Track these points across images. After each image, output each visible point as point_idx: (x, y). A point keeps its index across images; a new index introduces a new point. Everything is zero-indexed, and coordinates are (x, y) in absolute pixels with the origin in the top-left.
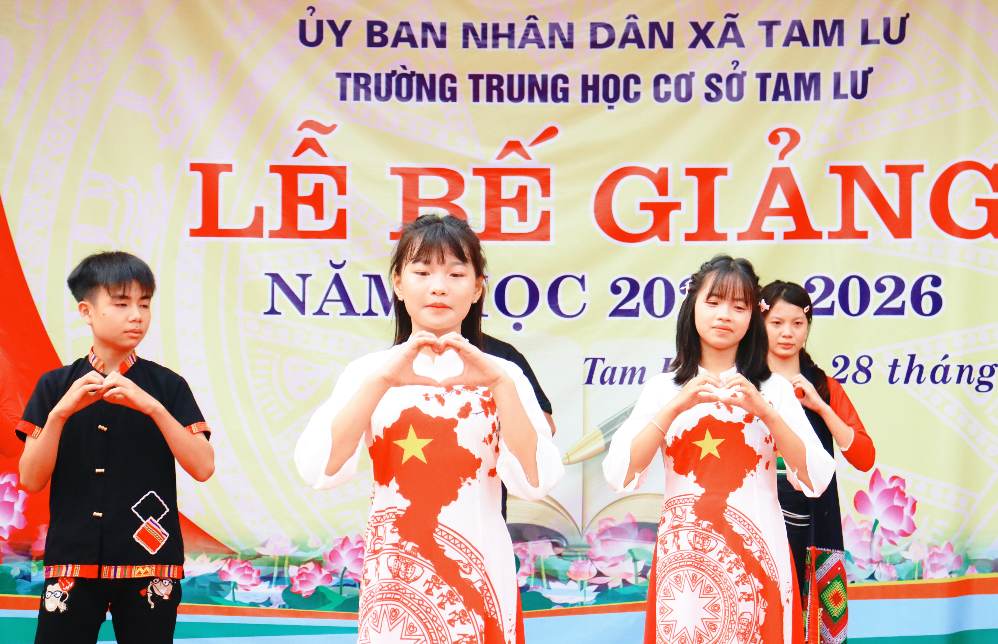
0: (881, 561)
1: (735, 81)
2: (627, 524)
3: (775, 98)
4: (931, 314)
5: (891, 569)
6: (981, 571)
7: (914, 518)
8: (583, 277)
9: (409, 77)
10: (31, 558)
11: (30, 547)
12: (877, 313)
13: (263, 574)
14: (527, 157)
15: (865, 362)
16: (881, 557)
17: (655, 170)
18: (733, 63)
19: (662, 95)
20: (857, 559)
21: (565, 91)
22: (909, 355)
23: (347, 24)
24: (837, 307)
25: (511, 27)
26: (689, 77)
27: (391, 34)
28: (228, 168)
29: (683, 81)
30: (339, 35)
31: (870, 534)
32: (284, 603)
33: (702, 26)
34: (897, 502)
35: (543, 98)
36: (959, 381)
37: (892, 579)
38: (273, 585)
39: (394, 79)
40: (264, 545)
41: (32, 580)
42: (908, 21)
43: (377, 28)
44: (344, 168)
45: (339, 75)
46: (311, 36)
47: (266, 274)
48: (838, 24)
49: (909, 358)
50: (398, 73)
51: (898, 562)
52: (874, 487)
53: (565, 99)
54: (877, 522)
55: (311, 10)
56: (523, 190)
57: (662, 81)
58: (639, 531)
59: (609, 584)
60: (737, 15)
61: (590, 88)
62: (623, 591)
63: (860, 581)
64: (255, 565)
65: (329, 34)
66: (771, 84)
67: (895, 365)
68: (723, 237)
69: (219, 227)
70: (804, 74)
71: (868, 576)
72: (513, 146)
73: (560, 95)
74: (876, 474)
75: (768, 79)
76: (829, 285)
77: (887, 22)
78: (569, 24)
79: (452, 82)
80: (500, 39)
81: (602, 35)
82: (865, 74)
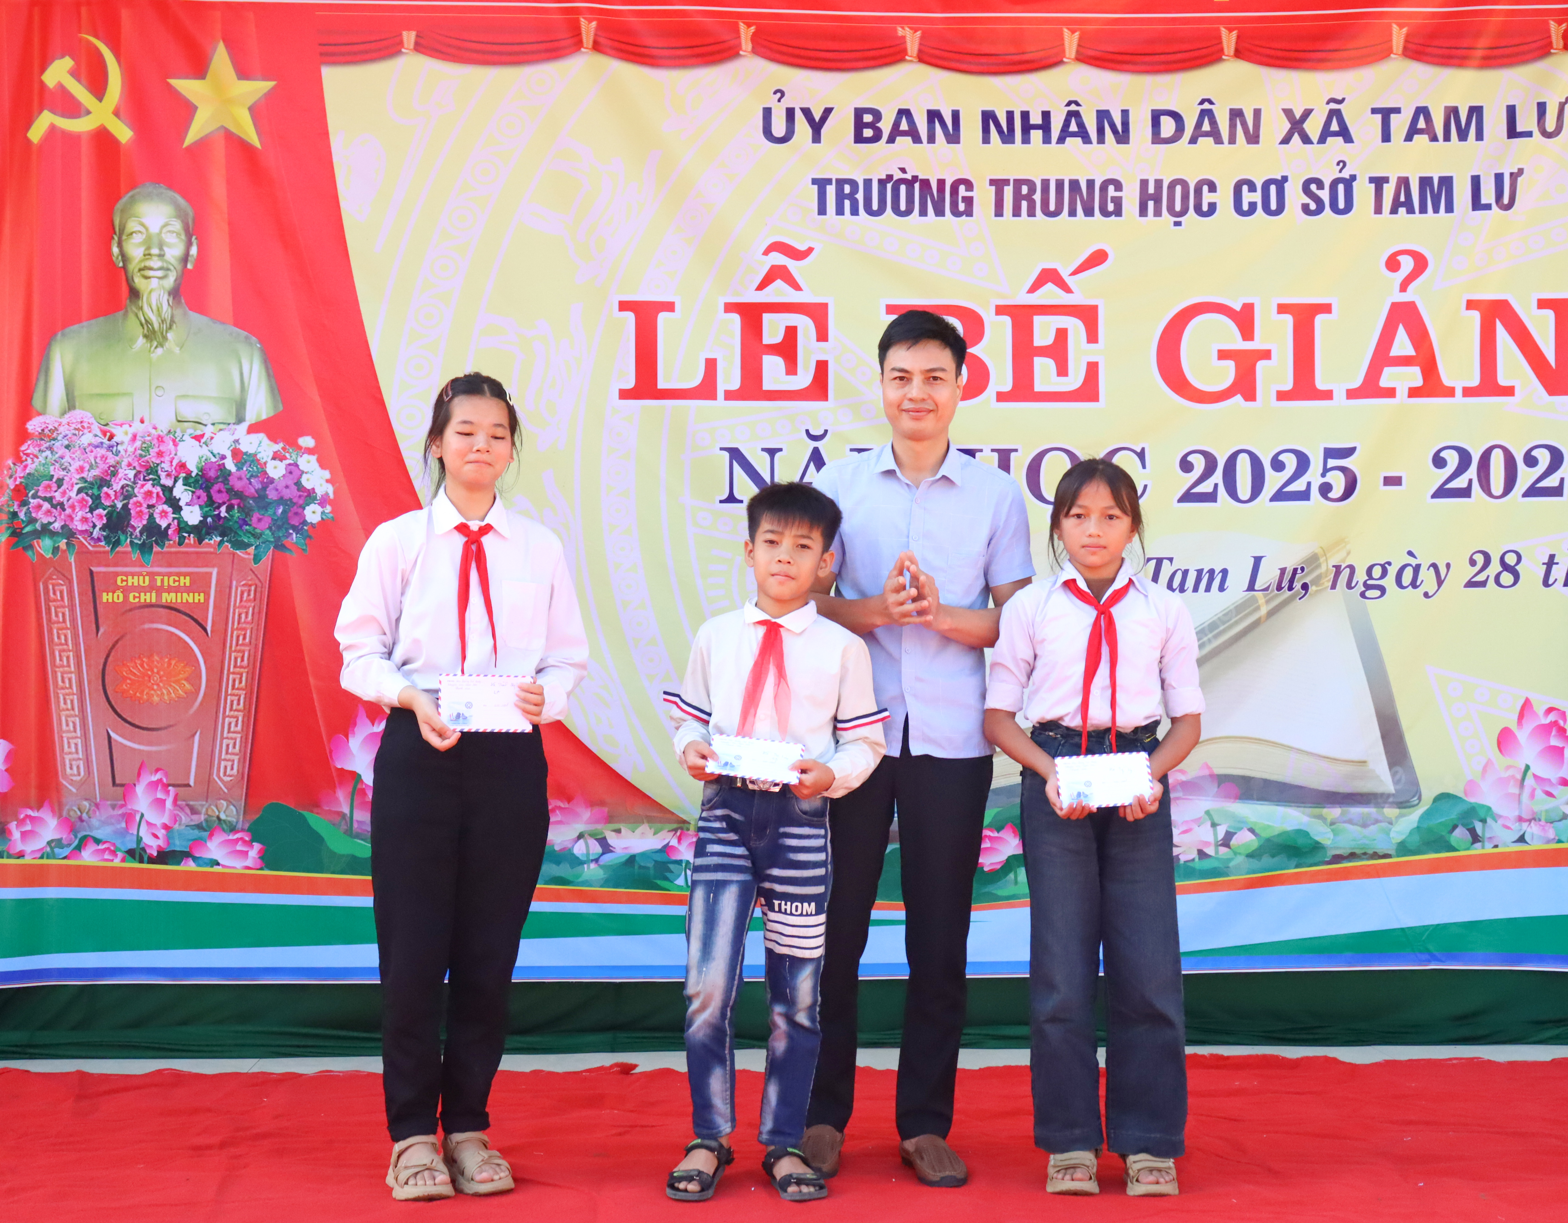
0: (1534, 819)
1: (1341, 188)
2: (1203, 777)
3: (1394, 211)
5: (1547, 828)
8: (1143, 449)
9: (910, 183)
12: (1526, 494)
14: (1068, 290)
15: (1511, 559)
16: (1534, 813)
17: (1238, 308)
18: (1338, 164)
19: (1245, 207)
20: (1500, 816)
21: (1118, 202)
23: (828, 111)
24: (1476, 485)
25: (1046, 115)
26: (1281, 183)
27: (886, 126)
28: (669, 307)
29: (1273, 189)
30: (816, 127)
31: (1519, 784)
33: (1298, 115)
34: (1555, 742)
35: (1089, 211)
37: (1549, 842)
39: (889, 186)
43: (868, 118)
44: (825, 306)
45: (815, 181)
46: (779, 128)
47: (722, 449)
48: (1476, 111)
50: (895, 178)
51: (1557, 819)
52: (1524, 721)
53: (1118, 212)
54: (1527, 768)
55: (779, 95)
56: (1062, 335)
57: (1245, 188)
58: (1219, 787)
59: (1180, 857)
60: (1344, 99)
61: (1152, 197)
62: (1199, 865)
63: (1505, 845)
65: (802, 126)
66: (1389, 191)
67: (1551, 562)
68: (1327, 395)
69: (659, 387)
70: (1431, 178)
71: (1516, 837)
72: (1049, 276)
73: (1111, 207)
74: (1527, 705)
75: (1385, 185)
76: (1465, 458)
77: (1542, 108)
78: (1122, 111)
79: (967, 190)
80: (1032, 132)
81: (1168, 126)
82: (1514, 176)
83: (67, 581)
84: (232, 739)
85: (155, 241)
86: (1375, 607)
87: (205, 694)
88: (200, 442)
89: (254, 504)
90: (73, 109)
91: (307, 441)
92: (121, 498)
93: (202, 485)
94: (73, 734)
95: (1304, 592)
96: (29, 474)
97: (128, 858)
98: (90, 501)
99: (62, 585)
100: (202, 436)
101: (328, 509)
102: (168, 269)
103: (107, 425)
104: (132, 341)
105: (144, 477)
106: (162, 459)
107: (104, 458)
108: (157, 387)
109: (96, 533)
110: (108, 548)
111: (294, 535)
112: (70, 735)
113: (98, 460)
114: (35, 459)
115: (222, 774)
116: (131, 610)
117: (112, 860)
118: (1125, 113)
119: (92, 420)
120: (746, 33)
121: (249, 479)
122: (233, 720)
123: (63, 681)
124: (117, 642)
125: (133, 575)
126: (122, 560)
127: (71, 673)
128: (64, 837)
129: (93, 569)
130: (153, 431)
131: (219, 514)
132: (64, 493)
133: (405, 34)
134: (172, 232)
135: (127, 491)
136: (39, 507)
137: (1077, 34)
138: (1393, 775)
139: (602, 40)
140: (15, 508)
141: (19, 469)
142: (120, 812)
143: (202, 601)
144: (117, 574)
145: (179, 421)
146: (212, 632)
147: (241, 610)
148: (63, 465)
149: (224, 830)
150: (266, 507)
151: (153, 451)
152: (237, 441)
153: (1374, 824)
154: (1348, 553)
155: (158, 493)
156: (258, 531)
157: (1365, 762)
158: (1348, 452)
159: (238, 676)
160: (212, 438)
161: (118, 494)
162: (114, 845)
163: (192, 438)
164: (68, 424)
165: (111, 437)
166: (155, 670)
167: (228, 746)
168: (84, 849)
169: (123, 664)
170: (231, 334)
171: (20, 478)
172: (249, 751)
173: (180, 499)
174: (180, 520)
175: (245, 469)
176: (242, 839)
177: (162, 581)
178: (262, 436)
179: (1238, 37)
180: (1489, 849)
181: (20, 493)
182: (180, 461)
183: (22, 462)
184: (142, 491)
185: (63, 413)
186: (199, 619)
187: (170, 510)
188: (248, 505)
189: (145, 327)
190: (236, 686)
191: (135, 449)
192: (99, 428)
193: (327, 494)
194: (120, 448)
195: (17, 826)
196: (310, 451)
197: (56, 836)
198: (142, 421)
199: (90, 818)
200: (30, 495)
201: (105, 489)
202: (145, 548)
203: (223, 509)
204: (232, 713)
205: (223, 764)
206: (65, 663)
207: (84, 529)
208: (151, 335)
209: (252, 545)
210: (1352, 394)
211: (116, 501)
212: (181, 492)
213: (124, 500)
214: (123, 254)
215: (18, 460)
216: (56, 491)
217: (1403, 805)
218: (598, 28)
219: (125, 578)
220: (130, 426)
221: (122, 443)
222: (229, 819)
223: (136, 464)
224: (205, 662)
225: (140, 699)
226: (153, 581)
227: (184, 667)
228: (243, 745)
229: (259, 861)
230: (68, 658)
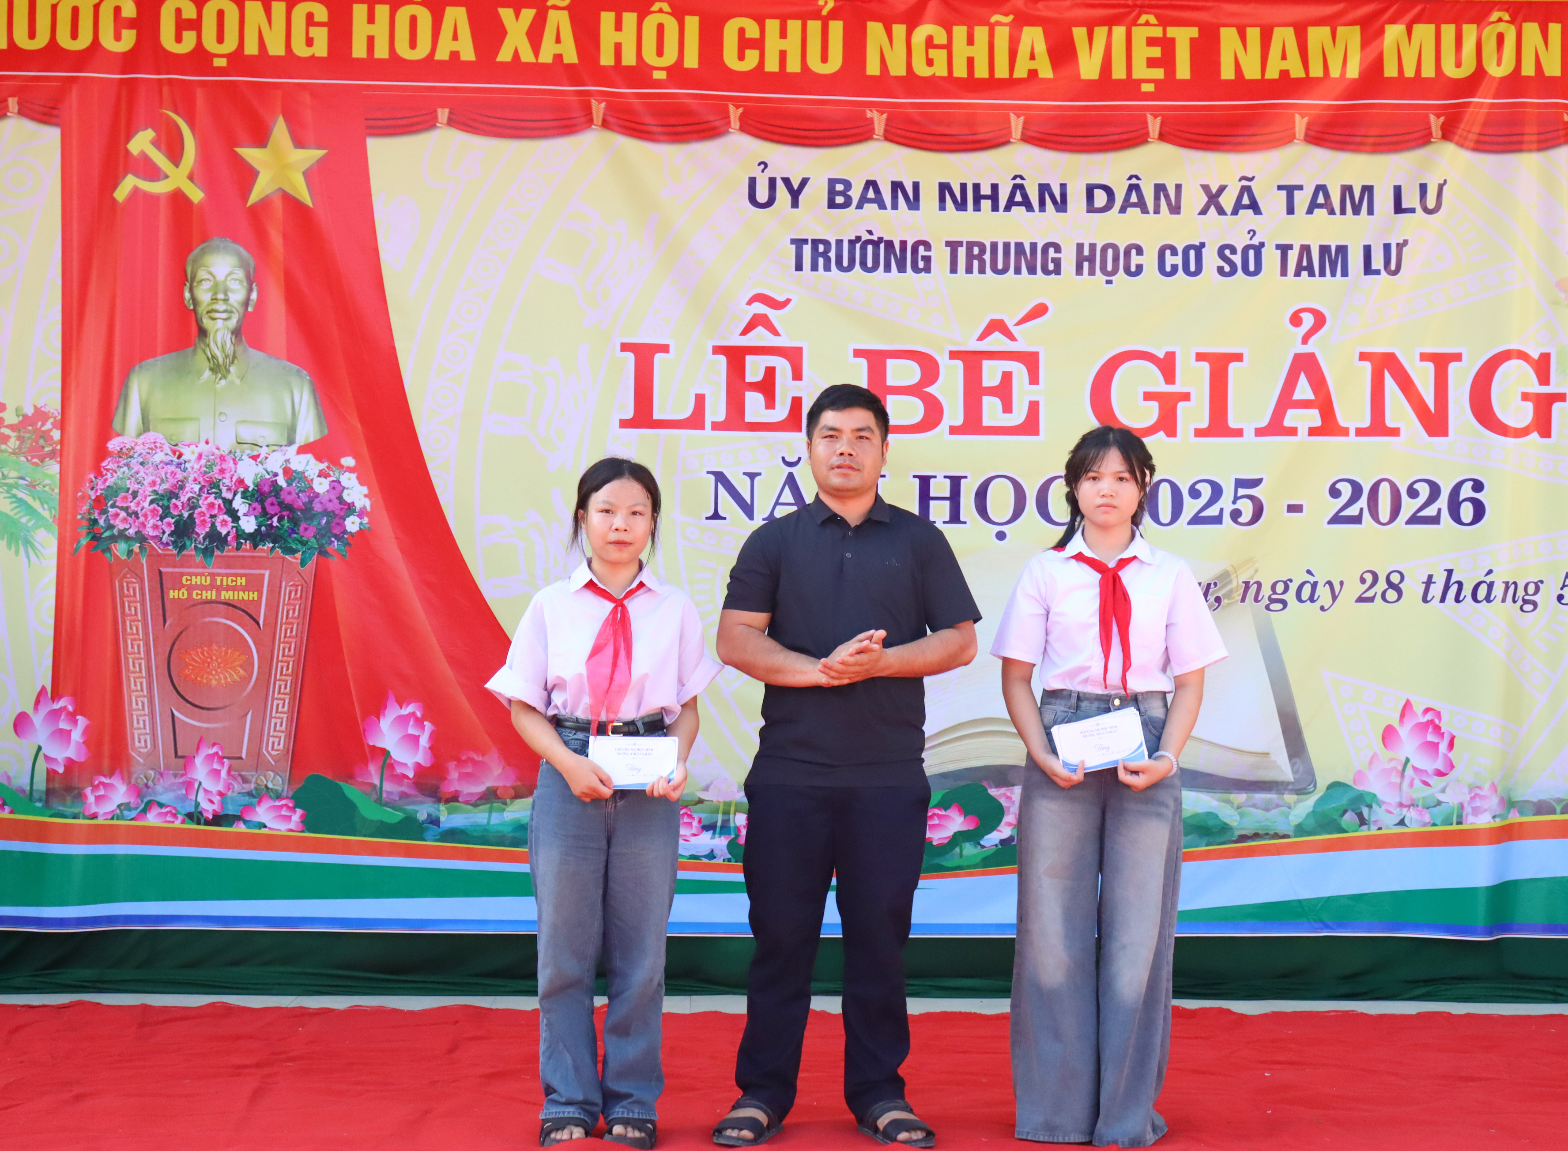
0: (1413, 805)
1: (1251, 253)
3: (1297, 274)
4: (1472, 523)
5: (1423, 813)
6: (1522, 813)
7: (1451, 755)
9: (876, 244)
10: (439, 800)
11: (438, 788)
12: (1409, 522)
13: (704, 823)
14: (1012, 338)
15: (1395, 579)
16: (1413, 800)
17: (1161, 355)
18: (1249, 233)
19: (1168, 269)
20: (1384, 802)
21: (1057, 262)
22: (1445, 570)
23: (804, 182)
24: (1366, 515)
25: (995, 187)
26: (1199, 249)
27: (855, 194)
28: (665, 349)
29: (1192, 253)
30: (795, 195)
31: (1400, 774)
32: (729, 856)
33: (1214, 190)
34: (1431, 738)
35: (1032, 270)
36: (1504, 601)
37: (1425, 825)
38: (717, 836)
39: (858, 246)
40: (706, 789)
41: (441, 825)
42: (1445, 188)
43: (840, 187)
44: (800, 349)
45: (793, 241)
46: (762, 195)
47: (708, 472)
48: (1368, 190)
49: (1446, 573)
50: (863, 239)
51: (1433, 805)
52: (1405, 720)
53: (1057, 271)
54: (1407, 760)
55: (762, 166)
56: (1007, 377)
57: (1168, 252)
60: (1253, 178)
61: (1086, 259)
63: (1388, 828)
64: (696, 812)
65: (782, 193)
66: (1293, 256)
67: (1429, 581)
68: (1239, 433)
69: (655, 418)
70: (1330, 246)
71: (1397, 821)
72: (996, 326)
73: (1051, 266)
74: (1407, 706)
75: (1290, 252)
76: (1357, 489)
77: (1423, 188)
78: (1061, 185)
79: (925, 250)
80: (983, 202)
81: (1100, 198)
82: (1400, 247)
83: (139, 580)
84: (279, 718)
85: (221, 287)
86: (1278, 619)
87: (257, 679)
88: (256, 461)
89: (301, 516)
90: (153, 173)
91: (348, 461)
92: (188, 508)
93: (257, 498)
94: (142, 712)
95: (1217, 604)
96: (108, 487)
97: (187, 820)
98: (161, 511)
99: (135, 583)
100: (258, 456)
101: (366, 520)
102: (232, 312)
103: (176, 445)
104: (200, 373)
105: (208, 490)
106: (224, 476)
107: (173, 474)
108: (221, 413)
109: (165, 538)
110: (175, 552)
111: (336, 543)
112: (139, 713)
113: (168, 476)
114: (114, 474)
115: (270, 749)
116: (194, 605)
117: (173, 822)
118: (1063, 186)
119: (163, 441)
120: (735, 113)
121: (297, 494)
122: (281, 702)
123: (134, 666)
124: (181, 633)
125: (196, 575)
126: (187, 562)
127: (141, 659)
128: (132, 801)
129: (162, 569)
130: (217, 452)
131: (271, 524)
132: (138, 504)
133: (439, 110)
134: (237, 280)
135: (193, 502)
136: (116, 515)
137: (1022, 119)
138: (1293, 765)
139: (610, 119)
140: (96, 515)
141: (100, 482)
142: (181, 780)
143: (256, 598)
144: (183, 574)
145: (239, 443)
146: (263, 625)
147: (289, 607)
148: (137, 479)
149: (270, 797)
150: (312, 518)
151: (216, 469)
152: (287, 461)
153: (1274, 808)
154: (1256, 571)
155: (219, 505)
156: (305, 539)
157: (1268, 754)
158: (1256, 483)
159: (286, 664)
160: (266, 458)
161: (185, 505)
162: (175, 808)
163: (250, 457)
164: (143, 444)
165: (180, 457)
166: (214, 658)
167: (276, 724)
168: (150, 812)
169: (186, 652)
170: (284, 368)
171: (101, 490)
172: (294, 729)
173: (238, 510)
174: (238, 528)
175: (294, 485)
176: (286, 805)
177: (222, 580)
178: (309, 457)
179: (1162, 123)
180: (1374, 831)
181: (99, 503)
182: (239, 478)
183: (103, 476)
184: (206, 502)
185: (139, 435)
186: (253, 615)
187: (229, 519)
188: (296, 516)
189: (212, 361)
190: (284, 673)
191: (201, 467)
192: (170, 448)
193: (364, 507)
194: (187, 465)
195: (92, 791)
196: (350, 470)
197: (125, 800)
198: (207, 443)
199: (155, 785)
200: (109, 504)
201: (174, 500)
202: (207, 552)
203: (275, 519)
204: (280, 696)
205: (271, 740)
206: (136, 651)
207: (155, 534)
208: (216, 369)
209: (299, 551)
210: (1259, 432)
211: (183, 511)
212: (240, 505)
213: (189, 510)
214: (193, 299)
215: (99, 474)
216: (131, 502)
217: (1301, 791)
218: (606, 108)
219: (189, 578)
220: (197, 446)
221: (189, 461)
222: (275, 787)
223: (201, 479)
224: (258, 652)
225: (200, 682)
226: (213, 580)
227: (239, 656)
228: (289, 724)
229: (301, 825)
230: (139, 646)
